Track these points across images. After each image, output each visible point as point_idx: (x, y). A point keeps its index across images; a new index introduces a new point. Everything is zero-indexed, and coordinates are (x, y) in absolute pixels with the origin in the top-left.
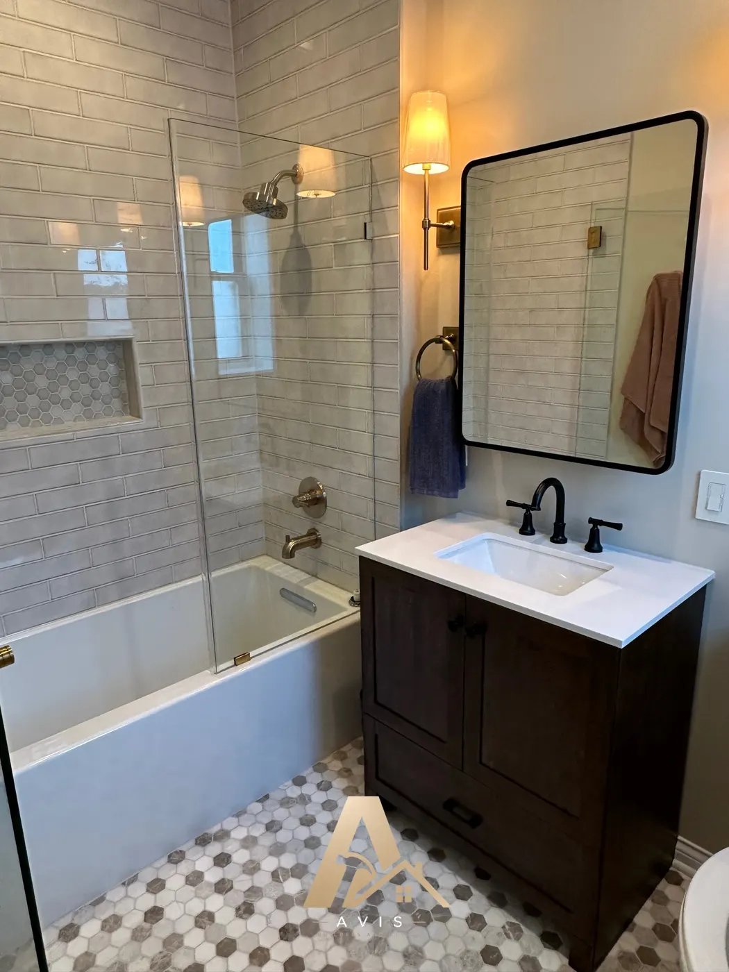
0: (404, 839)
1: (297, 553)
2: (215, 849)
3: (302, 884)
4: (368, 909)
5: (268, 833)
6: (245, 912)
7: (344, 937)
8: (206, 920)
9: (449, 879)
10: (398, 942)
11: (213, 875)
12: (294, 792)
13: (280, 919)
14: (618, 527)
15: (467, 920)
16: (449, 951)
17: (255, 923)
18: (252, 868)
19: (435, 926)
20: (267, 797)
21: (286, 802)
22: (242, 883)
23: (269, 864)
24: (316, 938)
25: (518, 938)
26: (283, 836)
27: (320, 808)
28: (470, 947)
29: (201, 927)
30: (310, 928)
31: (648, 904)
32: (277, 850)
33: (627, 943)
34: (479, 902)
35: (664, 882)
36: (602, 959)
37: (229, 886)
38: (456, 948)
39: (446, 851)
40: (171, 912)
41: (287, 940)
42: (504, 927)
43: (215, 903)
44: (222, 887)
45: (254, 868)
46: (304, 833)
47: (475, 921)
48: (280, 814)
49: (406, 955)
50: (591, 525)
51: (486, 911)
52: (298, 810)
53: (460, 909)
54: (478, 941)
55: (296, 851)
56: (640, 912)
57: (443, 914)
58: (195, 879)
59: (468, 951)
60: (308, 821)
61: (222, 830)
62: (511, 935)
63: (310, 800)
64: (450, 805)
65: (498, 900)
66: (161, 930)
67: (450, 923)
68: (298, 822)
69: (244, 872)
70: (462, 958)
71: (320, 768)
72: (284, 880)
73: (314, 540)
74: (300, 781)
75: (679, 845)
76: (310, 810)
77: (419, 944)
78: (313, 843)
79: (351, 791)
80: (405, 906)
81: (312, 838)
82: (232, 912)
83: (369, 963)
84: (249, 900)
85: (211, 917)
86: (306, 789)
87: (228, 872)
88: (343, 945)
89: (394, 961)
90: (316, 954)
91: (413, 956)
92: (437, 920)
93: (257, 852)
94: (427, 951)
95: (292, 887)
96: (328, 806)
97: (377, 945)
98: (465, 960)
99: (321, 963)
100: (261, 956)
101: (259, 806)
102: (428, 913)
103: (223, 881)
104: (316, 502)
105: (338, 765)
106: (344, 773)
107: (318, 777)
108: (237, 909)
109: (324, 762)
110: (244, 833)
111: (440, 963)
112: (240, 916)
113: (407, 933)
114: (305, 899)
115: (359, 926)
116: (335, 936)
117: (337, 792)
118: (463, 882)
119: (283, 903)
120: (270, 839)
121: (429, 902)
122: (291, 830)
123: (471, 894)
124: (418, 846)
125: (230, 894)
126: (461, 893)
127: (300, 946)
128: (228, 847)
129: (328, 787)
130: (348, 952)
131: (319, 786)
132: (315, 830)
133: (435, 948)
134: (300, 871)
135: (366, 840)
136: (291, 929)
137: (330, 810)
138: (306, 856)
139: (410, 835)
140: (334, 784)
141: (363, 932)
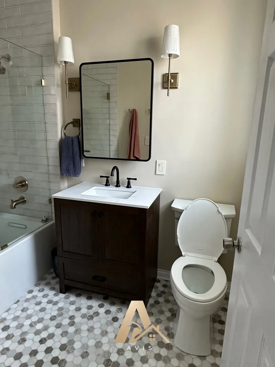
0: (77, 297)
1: (16, 206)
3: (43, 324)
4: (71, 322)
5: (23, 313)
6: (22, 342)
7: (65, 334)
8: (5, 351)
9: (95, 303)
10: (84, 328)
11: (4, 335)
12: (30, 296)
13: (38, 338)
14: (136, 179)
15: (105, 313)
16: (102, 323)
17: (27, 344)
18: (20, 326)
19: (95, 319)
20: (18, 301)
21: (27, 300)
22: (17, 333)
23: (28, 322)
24: (54, 338)
25: (121, 312)
26: (29, 312)
27: (42, 298)
28: (109, 320)
29: (4, 354)
30: (51, 336)
31: (154, 290)
32: (29, 317)
33: (151, 301)
34: (107, 306)
35: (156, 283)
37: (12, 336)
38: (104, 321)
39: (92, 296)
41: (43, 344)
42: (117, 310)
44: (9, 337)
45: (21, 326)
46: (38, 308)
47: (108, 312)
48: (26, 305)
49: (88, 330)
50: (128, 180)
51: (110, 308)
52: (33, 301)
53: (102, 311)
54: (110, 317)
55: (37, 315)
56: (152, 292)
57: (97, 314)
59: (108, 321)
60: (39, 303)
62: (119, 312)
63: (37, 296)
64: (94, 278)
65: (113, 304)
67: (100, 316)
68: (35, 305)
69: (17, 329)
71: (37, 285)
72: (35, 325)
73: (22, 201)
74: (30, 292)
75: (158, 271)
76: (38, 300)
77: (91, 325)
78: (43, 310)
79: (53, 289)
80: (83, 316)
81: (42, 308)
82: (17, 344)
83: (76, 338)
84: (22, 337)
85: (8, 349)
86: (34, 294)
87: (10, 331)
88: (65, 336)
89: (85, 334)
90: (56, 343)
91: (91, 330)
92: (96, 316)
93: (21, 321)
94: (95, 326)
95: (39, 326)
96: (45, 296)
97: (78, 331)
98: (108, 324)
99: (59, 345)
100: (34, 353)
101: (16, 305)
102: (92, 315)
103: (9, 335)
104: (23, 186)
105: (44, 282)
106: (48, 284)
107: (38, 288)
108: (19, 342)
109: (39, 282)
110: (12, 316)
111: (100, 328)
112: (21, 344)
113: (87, 324)
114: (46, 328)
115: (69, 329)
116: (62, 335)
117: (47, 291)
118: (100, 303)
119: (37, 333)
120: (24, 314)
121: (91, 312)
122: (33, 308)
123: (104, 305)
124: (82, 297)
125: (13, 338)
126: (101, 306)
127: (49, 343)
128: (7, 323)
129: (43, 290)
130: (68, 338)
131: (39, 291)
132: (42, 305)
133: (97, 323)
134: (41, 320)
135: (64, 302)
136: (43, 339)
137: (46, 297)
138: (41, 315)
139: (78, 295)
140: (45, 288)
141: (71, 330)
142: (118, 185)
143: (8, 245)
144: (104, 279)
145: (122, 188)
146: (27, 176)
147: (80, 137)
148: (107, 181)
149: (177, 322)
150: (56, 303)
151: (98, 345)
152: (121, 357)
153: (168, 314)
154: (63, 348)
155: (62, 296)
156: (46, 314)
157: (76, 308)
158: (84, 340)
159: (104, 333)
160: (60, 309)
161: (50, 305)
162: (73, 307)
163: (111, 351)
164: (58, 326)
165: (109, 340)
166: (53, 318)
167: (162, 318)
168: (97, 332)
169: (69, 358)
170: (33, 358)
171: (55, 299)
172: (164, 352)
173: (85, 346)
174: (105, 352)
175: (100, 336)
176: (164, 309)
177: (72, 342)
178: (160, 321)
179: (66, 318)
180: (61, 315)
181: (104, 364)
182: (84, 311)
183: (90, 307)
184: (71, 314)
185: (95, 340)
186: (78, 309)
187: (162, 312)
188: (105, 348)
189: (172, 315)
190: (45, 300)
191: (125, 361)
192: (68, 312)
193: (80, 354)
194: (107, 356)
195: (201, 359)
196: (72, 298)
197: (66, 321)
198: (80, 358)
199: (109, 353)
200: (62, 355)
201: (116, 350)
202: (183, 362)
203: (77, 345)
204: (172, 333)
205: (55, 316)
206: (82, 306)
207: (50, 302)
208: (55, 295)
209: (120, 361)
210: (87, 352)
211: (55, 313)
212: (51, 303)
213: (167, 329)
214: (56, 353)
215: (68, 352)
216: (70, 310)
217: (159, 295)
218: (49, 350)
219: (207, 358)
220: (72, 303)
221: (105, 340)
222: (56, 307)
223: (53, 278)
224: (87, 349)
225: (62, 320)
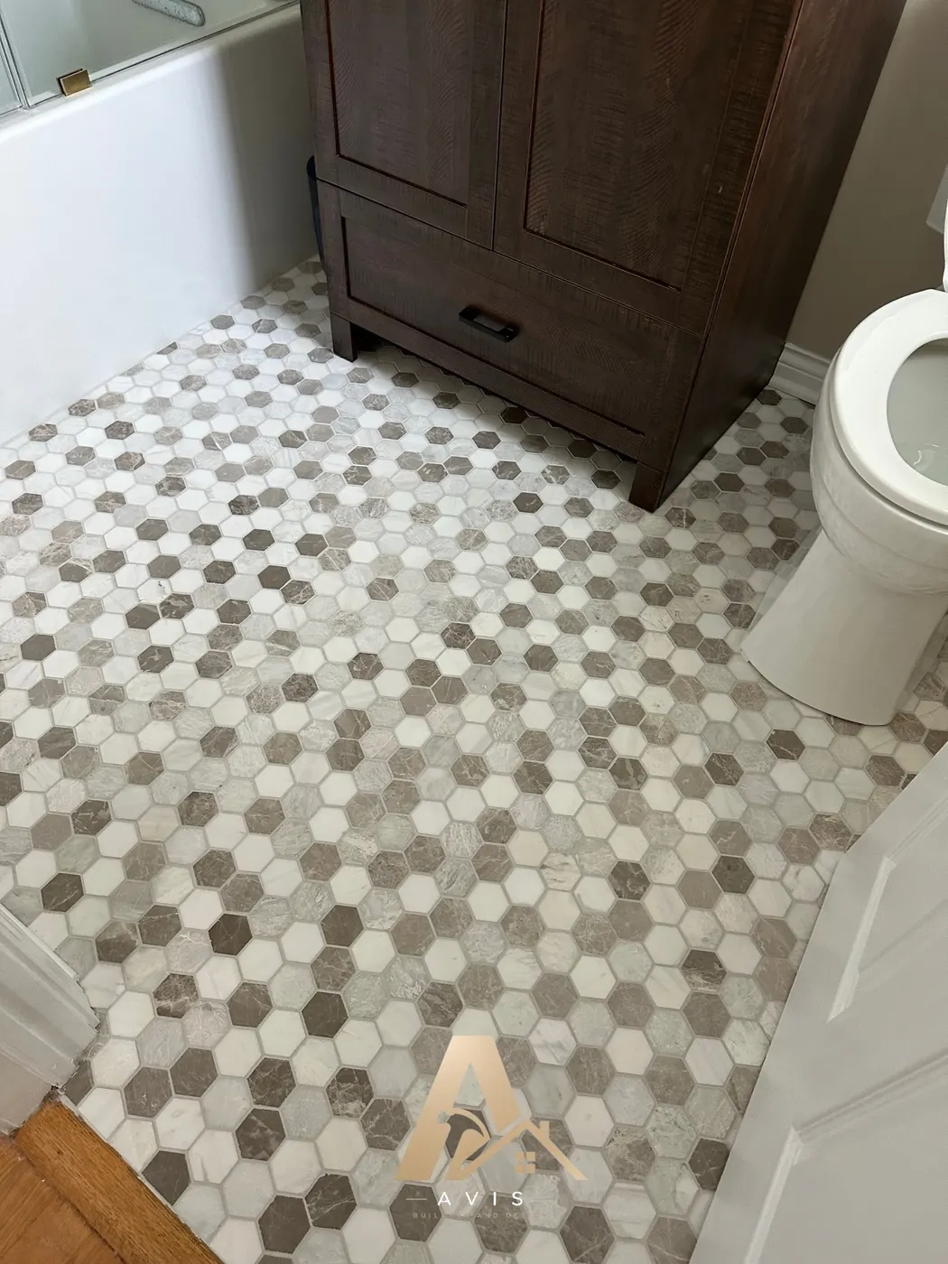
0: (396, 385)
2: (104, 418)
3: (252, 448)
4: (355, 470)
5: (184, 392)
6: (170, 488)
7: (324, 502)
8: (113, 502)
9: (463, 426)
10: (402, 501)
11: (111, 449)
12: (217, 337)
13: (228, 492)
15: (494, 470)
16: (471, 503)
17: (188, 500)
18: (169, 436)
19: (450, 481)
20: (174, 346)
21: (206, 351)
22: (158, 456)
23: (196, 430)
24: (283, 508)
25: (562, 482)
26: (207, 395)
27: (263, 355)
28: (500, 497)
29: (107, 511)
30: (275, 498)
31: (734, 428)
32: (204, 412)
33: (705, 471)
34: (509, 448)
35: (756, 402)
36: (672, 491)
37: (138, 461)
38: (480, 499)
39: (461, 395)
40: (53, 497)
41: (242, 514)
42: (544, 472)
43: (120, 481)
44: (126, 462)
45: (173, 437)
46: (243, 388)
47: (506, 470)
48: (199, 366)
49: (414, 514)
51: (519, 458)
52: (227, 361)
53: (484, 460)
54: (511, 489)
55: (233, 412)
56: (723, 438)
57: (461, 466)
58: (81, 456)
59: (497, 502)
60: (248, 373)
61: (109, 393)
62: (553, 480)
63: (244, 345)
64: (470, 314)
65: (536, 444)
66: (44, 521)
67: (471, 475)
68: (230, 376)
69: (158, 442)
70: (489, 510)
71: (251, 302)
72: (224, 447)
74: (223, 323)
75: (785, 355)
76: (247, 359)
77: (430, 501)
78: (259, 400)
79: (309, 330)
80: (408, 461)
81: (257, 394)
82: (152, 491)
83: (363, 527)
84: (173, 474)
85: (119, 499)
86: (235, 333)
87: (132, 444)
88: (325, 512)
89: (397, 523)
90: (288, 524)
91: (424, 514)
92: (454, 473)
93: (174, 418)
94: (443, 506)
95: (238, 454)
96: (276, 351)
97: (372, 507)
98: (493, 511)
99: (296, 533)
100: (206, 535)
101: (164, 359)
102: (439, 466)
103: (127, 456)
105: (283, 298)
106: (293, 308)
107: (252, 316)
108: (159, 486)
109: (259, 294)
110: (146, 395)
111: (461, 518)
112: (164, 494)
113: (412, 491)
114: (260, 466)
115: (343, 491)
116: (313, 503)
117: (285, 332)
118: (485, 428)
119: (228, 473)
120: (189, 399)
121: (441, 454)
122: (221, 386)
123: (499, 441)
124: (416, 390)
125: (142, 469)
126: (485, 441)
127: (263, 518)
128: (125, 414)
129: (271, 327)
130: (333, 518)
131: (255, 327)
132: (259, 384)
133: (451, 498)
134: (245, 435)
135: (342, 389)
136: (245, 501)
137: (279, 357)
138: (251, 416)
139: (405, 379)
140: (279, 322)
141: (352, 496)
143: (90, 78)
144: (510, 331)
149: (787, 576)
150: (311, 389)
151: (439, 571)
152: (513, 633)
153: (764, 539)
154: (309, 545)
155: (340, 366)
156: (267, 416)
157: (386, 426)
158: (392, 544)
159: (473, 539)
160: (325, 414)
161: (290, 392)
162: (373, 420)
163: (480, 603)
164: (307, 471)
165: (482, 569)
166: (290, 440)
167: (731, 544)
168: (447, 527)
169: (324, 583)
170: (201, 549)
171: (313, 372)
172: (686, 662)
173: (389, 561)
174: (458, 600)
175: (452, 545)
176: (751, 514)
177: (344, 537)
178: (712, 552)
179: (337, 450)
180: (323, 435)
181: (443, 634)
182: (415, 442)
183: (439, 436)
184: (361, 441)
185: (432, 552)
186: (393, 432)
187: (735, 524)
188: (462, 588)
189: (777, 547)
190: (272, 367)
191: (523, 647)
192: (351, 432)
193: (366, 582)
194: (460, 614)
195: (836, 730)
196: (380, 384)
197: (338, 463)
198: (365, 598)
199: (471, 608)
200: (302, 568)
201: (501, 605)
202: (755, 716)
203: (362, 552)
204: (748, 608)
205: (299, 434)
206: (408, 425)
207: (289, 378)
208: (313, 356)
209: (503, 644)
210: (390, 583)
211: (302, 423)
212: (293, 383)
213: (732, 589)
214: (282, 554)
215: (326, 565)
216: (359, 426)
217: (750, 456)
218: (259, 540)
219: (865, 735)
220: (375, 404)
221: (467, 562)
222: (310, 403)
223: (317, 290)
224: (394, 574)
225: (325, 454)
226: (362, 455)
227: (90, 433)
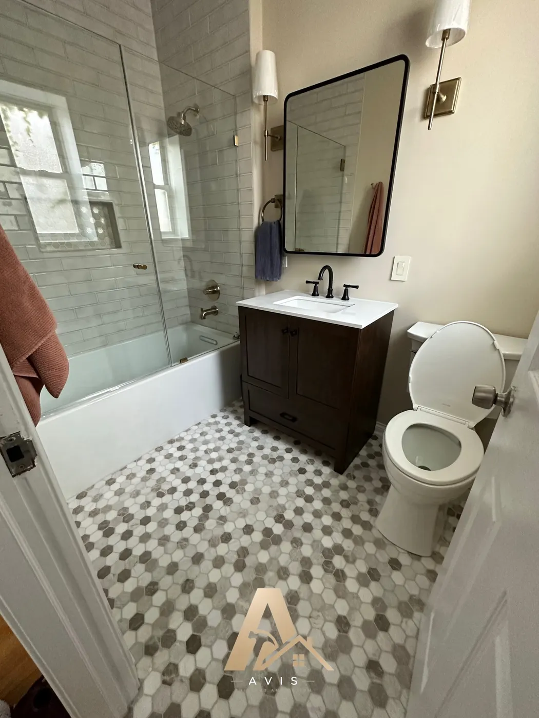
0: (262, 433)
1: (206, 317)
2: (177, 444)
3: (219, 454)
4: (249, 460)
6: (193, 466)
7: (239, 471)
8: (176, 471)
9: (282, 446)
10: (262, 470)
11: (178, 454)
12: (212, 420)
13: (210, 467)
14: (357, 287)
15: (291, 460)
16: (284, 471)
17: (198, 470)
18: (195, 450)
19: (278, 464)
20: (200, 423)
21: (209, 424)
22: (191, 456)
23: (204, 448)
24: (226, 472)
25: (312, 464)
26: (208, 437)
27: (224, 425)
28: (293, 469)
29: (174, 474)
30: (224, 469)
31: (365, 447)
32: (206, 442)
33: (357, 461)
34: (296, 453)
35: (370, 439)
36: (348, 466)
37: (185, 457)
38: (287, 469)
39: (281, 437)
40: (159, 469)
41: (213, 474)
42: (307, 461)
43: (179, 464)
44: (182, 458)
46: (218, 435)
47: (295, 460)
48: (206, 429)
49: (266, 475)
50: (345, 288)
51: (299, 456)
52: (214, 427)
53: (288, 456)
54: (297, 466)
55: (215, 442)
56: (362, 450)
57: (281, 458)
58: (169, 456)
59: (292, 470)
60: (220, 431)
61: (180, 437)
62: (310, 463)
63: (219, 423)
64: (283, 415)
65: (304, 451)
66: (155, 477)
67: (284, 461)
68: (214, 431)
69: (192, 452)
70: (290, 473)
71: (222, 410)
72: (210, 453)
73: (214, 312)
74: (214, 416)
75: (377, 425)
76: (220, 426)
77: (271, 470)
78: (222, 439)
79: (238, 418)
80: (265, 457)
81: (222, 437)
82: (188, 467)
83: (250, 479)
84: (195, 462)
85: (178, 470)
86: (217, 419)
87: (184, 453)
88: (238, 474)
89: (261, 477)
90: (226, 478)
91: (269, 475)
92: (279, 461)
93: (197, 444)
94: (275, 472)
95: (214, 455)
96: (228, 424)
97: (253, 472)
98: (291, 474)
99: (229, 481)
100: (202, 481)
101: (197, 427)
102: (274, 459)
103: (182, 456)
104: (214, 292)
105: (231, 409)
106: (234, 412)
107: (222, 414)
108: (190, 466)
109: (225, 408)
110: (190, 438)
111: (281, 476)
112: (191, 468)
113: (266, 467)
114: (220, 459)
115: (245, 467)
116: (235, 471)
117: (231, 419)
118: (288, 447)
119: (211, 461)
120: (202, 438)
121: (275, 455)
122: (212, 435)
123: (292, 451)
124: (268, 435)
125: (186, 460)
126: (288, 451)
127: (220, 476)
128: (183, 443)
129: (227, 417)
130: (241, 476)
131: (223, 417)
132: (223, 434)
133: (278, 471)
134: (216, 449)
135: (246, 435)
136: (215, 470)
137: (229, 426)
138: (219, 443)
139: (265, 432)
140: (230, 416)
141: (247, 468)
142: (329, 295)
143: (188, 359)
144: (294, 419)
145: (336, 301)
146: (220, 280)
147: (282, 221)
148: (315, 289)
149: (386, 497)
150: (237, 435)
151: (274, 494)
152: (298, 517)
153: (379, 484)
154: (233, 485)
155: (246, 428)
156: (224, 443)
157: (259, 446)
158: (259, 485)
159: (285, 483)
160: (241, 442)
161: (231, 436)
162: (255, 444)
163: (287, 506)
164: (234, 460)
165: (288, 494)
166: (230, 451)
167: (367, 486)
168: (276, 479)
169: (237, 498)
170: (200, 486)
171: (238, 430)
172: (357, 530)
173: (258, 491)
174: (279, 505)
175: (278, 485)
176: (373, 475)
177: (244, 482)
178: (362, 489)
179: (244, 454)
180: (239, 449)
181: (274, 518)
182: (267, 451)
183: (274, 449)
184: (251, 451)
185: (271, 487)
186: (260, 448)
187: (368, 479)
188: (281, 500)
189: (383, 487)
190: (227, 429)
191: (302, 523)
192: (248, 448)
193: (250, 499)
194: (280, 510)
195: (412, 558)
196: (257, 434)
197: (243, 458)
198: (249, 503)
199: (284, 508)
200: (231, 493)
201: (293, 507)
202: (382, 551)
203: (249, 488)
204: (376, 509)
205: (233, 449)
206: (265, 445)
207: (231, 432)
208: (239, 425)
209: (294, 522)
210: (258, 499)
211: (234, 445)
212: (232, 433)
213: (370, 502)
214: (224, 488)
215: (238, 492)
216: (250, 446)
217: (371, 456)
218: (217, 483)
219: (423, 560)
220: (256, 439)
221: (283, 491)
222: (237, 439)
223: (241, 407)
224: (259, 495)
225: (239, 455)
226: (251, 455)
227: (172, 449)
